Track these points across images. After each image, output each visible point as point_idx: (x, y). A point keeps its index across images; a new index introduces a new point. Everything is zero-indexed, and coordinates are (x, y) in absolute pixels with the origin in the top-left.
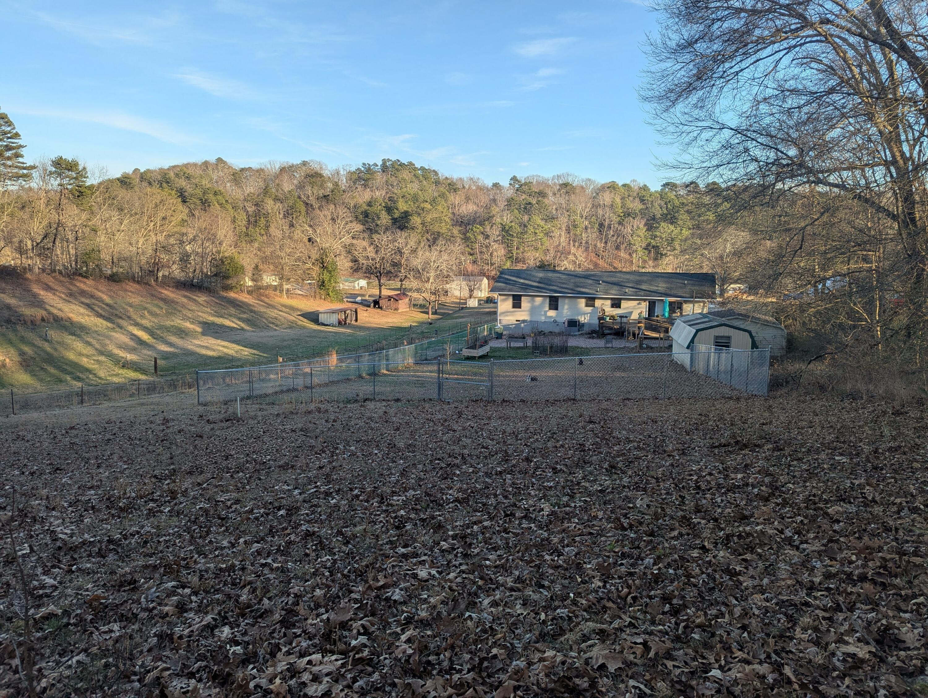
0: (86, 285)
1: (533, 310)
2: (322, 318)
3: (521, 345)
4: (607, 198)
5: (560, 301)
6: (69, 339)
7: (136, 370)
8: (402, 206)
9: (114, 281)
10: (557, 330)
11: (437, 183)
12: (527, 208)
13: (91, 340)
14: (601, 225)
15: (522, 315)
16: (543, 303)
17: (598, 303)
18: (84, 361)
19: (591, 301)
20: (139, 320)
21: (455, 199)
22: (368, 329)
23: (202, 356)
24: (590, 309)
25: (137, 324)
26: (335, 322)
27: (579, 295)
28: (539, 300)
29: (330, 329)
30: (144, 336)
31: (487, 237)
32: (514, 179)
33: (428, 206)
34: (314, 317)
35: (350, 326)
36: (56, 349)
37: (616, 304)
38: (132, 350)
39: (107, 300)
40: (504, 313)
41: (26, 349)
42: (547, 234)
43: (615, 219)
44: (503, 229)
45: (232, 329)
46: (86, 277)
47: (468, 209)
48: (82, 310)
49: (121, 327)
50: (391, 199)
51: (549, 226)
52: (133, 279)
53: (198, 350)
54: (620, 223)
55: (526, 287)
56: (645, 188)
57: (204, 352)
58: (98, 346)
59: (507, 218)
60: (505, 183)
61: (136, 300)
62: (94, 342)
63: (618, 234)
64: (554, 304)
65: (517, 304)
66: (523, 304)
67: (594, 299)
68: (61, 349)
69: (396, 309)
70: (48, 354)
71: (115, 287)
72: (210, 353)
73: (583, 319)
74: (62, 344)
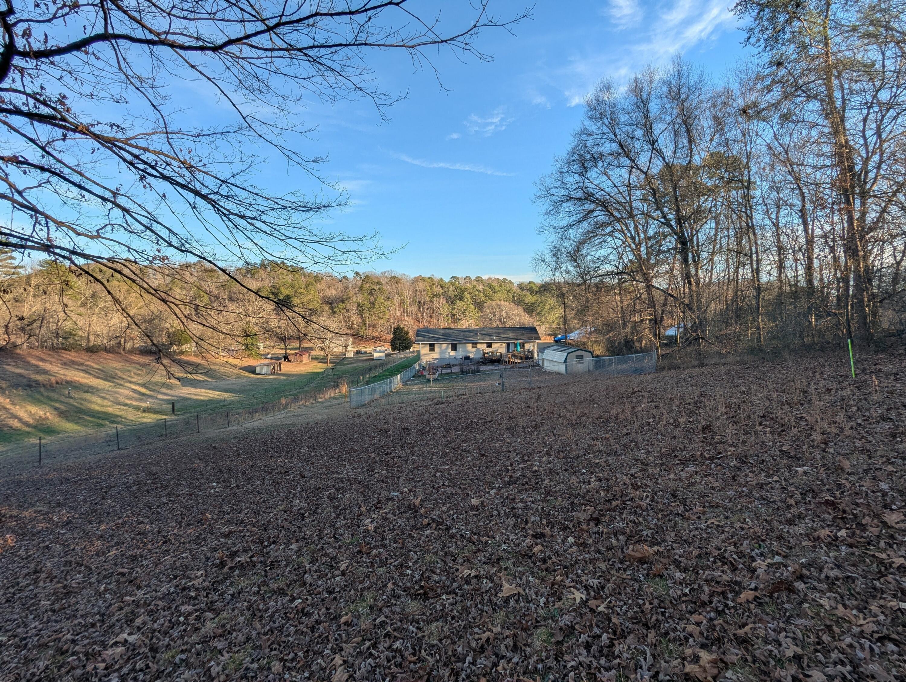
0: (72, 356)
1: (442, 352)
2: (258, 370)
3: (449, 371)
4: (421, 286)
5: (458, 346)
6: (88, 396)
7: (155, 413)
8: (285, 292)
9: (91, 352)
10: (457, 363)
11: (304, 275)
12: (372, 292)
13: (104, 395)
14: (419, 302)
15: (435, 355)
16: (447, 347)
17: (479, 346)
18: (110, 410)
19: (475, 345)
20: (129, 379)
21: (321, 286)
22: (293, 375)
23: (197, 400)
24: (474, 349)
25: (130, 382)
26: (269, 372)
27: (469, 341)
28: (444, 346)
29: (267, 377)
30: (143, 390)
31: (348, 311)
32: (357, 273)
33: (303, 291)
34: (252, 370)
35: (278, 374)
36: (81, 404)
37: (489, 345)
38: (140, 400)
39: (96, 366)
40: (424, 355)
41: (57, 405)
42: (387, 308)
43: (428, 298)
44: (359, 305)
45: (200, 381)
46: (69, 350)
47: (332, 293)
48: (82, 375)
49: (121, 385)
50: (273, 287)
51: (387, 303)
52: (106, 350)
53: (190, 396)
54: (431, 301)
55: (437, 339)
56: (441, 279)
57: (195, 397)
58: (111, 399)
59: (360, 299)
60: (351, 276)
61: (119, 365)
62: (108, 396)
63: (430, 307)
64: (454, 348)
65: (432, 347)
66: (436, 349)
67: (476, 344)
68: (85, 403)
69: (301, 361)
70: (77, 407)
71: (95, 356)
72: (201, 398)
73: (471, 356)
74: (85, 400)
